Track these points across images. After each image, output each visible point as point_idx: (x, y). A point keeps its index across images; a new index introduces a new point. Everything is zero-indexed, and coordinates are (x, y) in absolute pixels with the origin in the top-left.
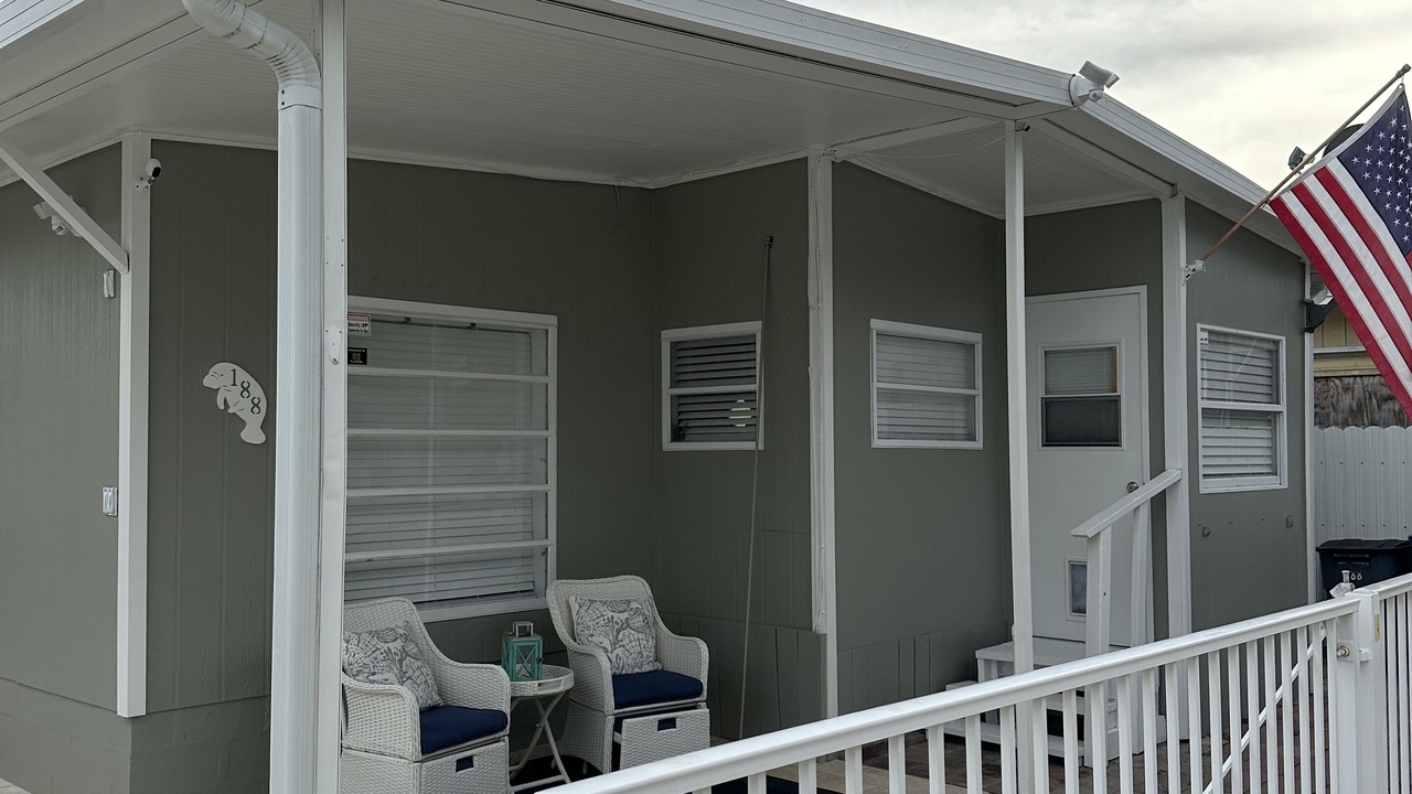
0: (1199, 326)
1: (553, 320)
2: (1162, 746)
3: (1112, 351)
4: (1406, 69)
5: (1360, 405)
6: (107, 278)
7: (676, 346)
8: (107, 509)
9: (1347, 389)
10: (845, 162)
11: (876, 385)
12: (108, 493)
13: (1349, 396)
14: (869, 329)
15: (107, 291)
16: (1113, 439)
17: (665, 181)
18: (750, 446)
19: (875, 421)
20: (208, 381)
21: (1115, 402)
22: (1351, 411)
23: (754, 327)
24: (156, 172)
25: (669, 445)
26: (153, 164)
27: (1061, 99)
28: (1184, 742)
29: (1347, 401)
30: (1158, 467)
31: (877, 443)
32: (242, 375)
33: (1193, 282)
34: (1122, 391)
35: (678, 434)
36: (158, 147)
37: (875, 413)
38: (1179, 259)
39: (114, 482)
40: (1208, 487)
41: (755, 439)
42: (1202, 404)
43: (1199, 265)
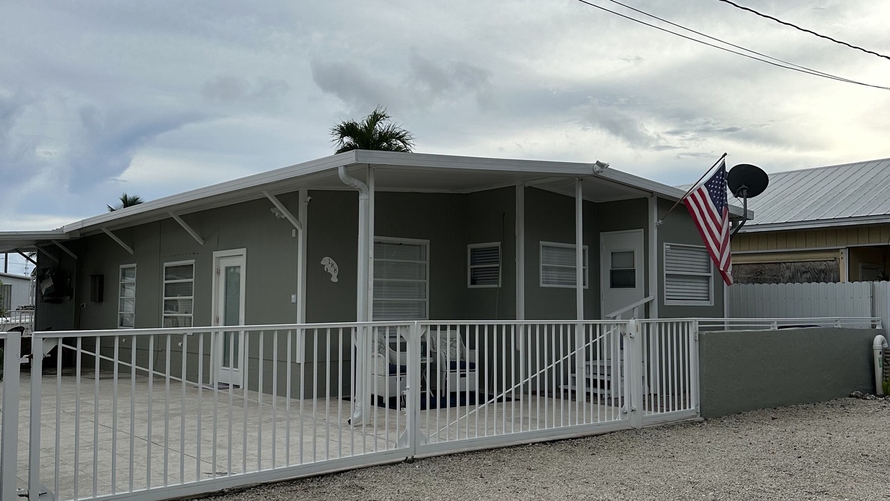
0: (664, 244)
1: (429, 241)
2: (650, 394)
3: (633, 252)
4: (725, 154)
5: (793, 276)
6: (294, 231)
7: (473, 250)
8: (293, 301)
9: (787, 268)
10: (529, 187)
11: (541, 265)
12: (293, 296)
13: (789, 271)
14: (539, 245)
15: (294, 235)
16: (633, 285)
17: (469, 191)
18: (496, 286)
19: (541, 277)
20: (322, 263)
21: (634, 271)
22: (790, 278)
23: (498, 244)
24: (310, 200)
25: (470, 286)
26: (309, 198)
27: (591, 172)
28: (655, 395)
29: (788, 273)
30: (647, 295)
31: (542, 285)
32: (332, 261)
33: (659, 227)
34: (636, 267)
35: (473, 282)
36: (310, 193)
37: (541, 275)
38: (654, 218)
39: (296, 293)
40: (667, 303)
41: (498, 284)
42: (665, 272)
43: (660, 221)
